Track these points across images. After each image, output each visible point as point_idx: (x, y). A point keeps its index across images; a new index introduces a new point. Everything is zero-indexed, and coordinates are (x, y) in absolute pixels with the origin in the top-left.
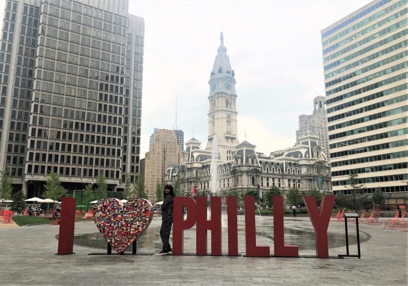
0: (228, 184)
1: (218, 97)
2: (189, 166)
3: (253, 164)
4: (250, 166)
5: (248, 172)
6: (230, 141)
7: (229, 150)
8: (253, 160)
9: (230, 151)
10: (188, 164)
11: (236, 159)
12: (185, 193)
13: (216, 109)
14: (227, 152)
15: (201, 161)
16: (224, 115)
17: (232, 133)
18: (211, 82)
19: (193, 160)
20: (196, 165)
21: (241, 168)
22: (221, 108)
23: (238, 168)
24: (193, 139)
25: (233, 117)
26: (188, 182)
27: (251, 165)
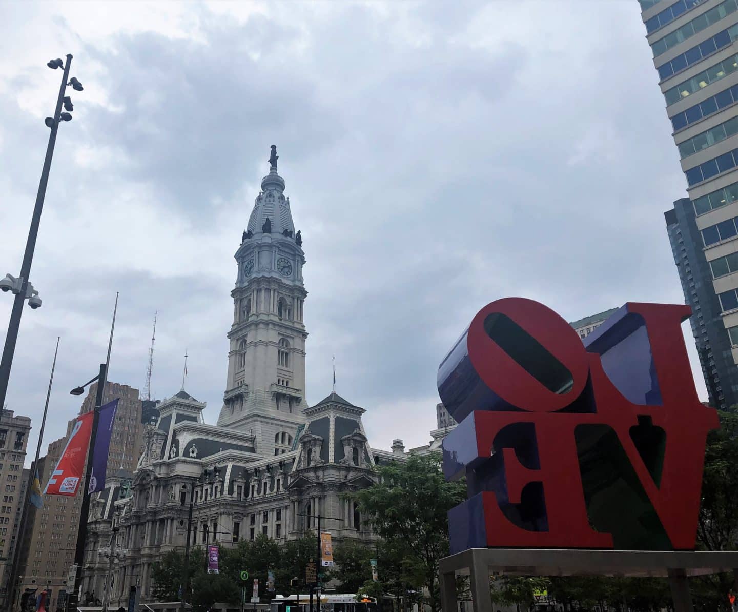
0: (278, 526)
1: (259, 291)
2: (161, 473)
3: (357, 463)
4: (348, 469)
5: (341, 486)
6: (284, 405)
7: (281, 430)
8: (355, 451)
9: (284, 434)
10: (161, 464)
11: (307, 444)
12: (143, 555)
13: (250, 319)
14: (277, 436)
15: (199, 457)
16: (273, 336)
17: (290, 385)
18: (241, 256)
19: (177, 454)
20: (181, 469)
21: (320, 474)
22: (265, 318)
23: (312, 474)
24: (183, 395)
25: (295, 343)
26: (154, 522)
27: (352, 464)
